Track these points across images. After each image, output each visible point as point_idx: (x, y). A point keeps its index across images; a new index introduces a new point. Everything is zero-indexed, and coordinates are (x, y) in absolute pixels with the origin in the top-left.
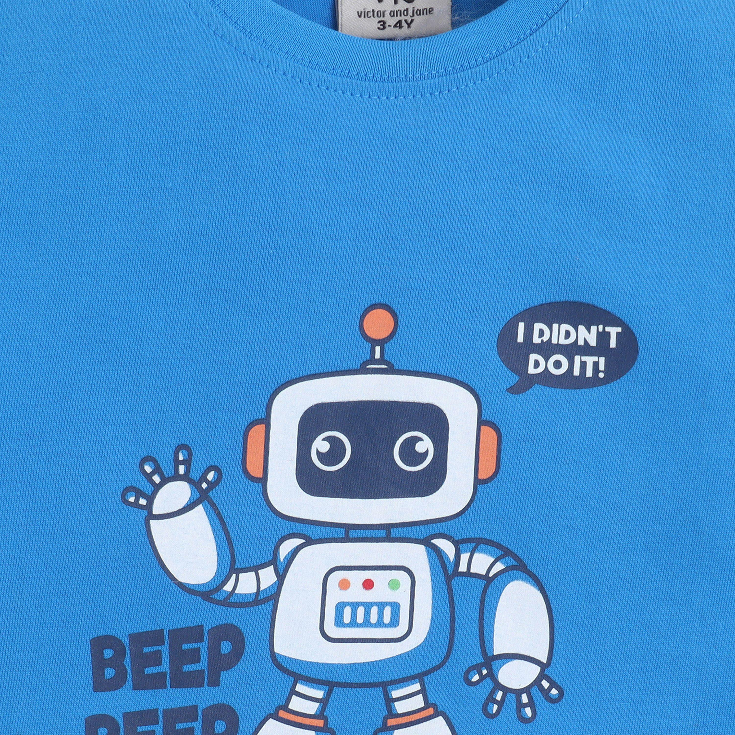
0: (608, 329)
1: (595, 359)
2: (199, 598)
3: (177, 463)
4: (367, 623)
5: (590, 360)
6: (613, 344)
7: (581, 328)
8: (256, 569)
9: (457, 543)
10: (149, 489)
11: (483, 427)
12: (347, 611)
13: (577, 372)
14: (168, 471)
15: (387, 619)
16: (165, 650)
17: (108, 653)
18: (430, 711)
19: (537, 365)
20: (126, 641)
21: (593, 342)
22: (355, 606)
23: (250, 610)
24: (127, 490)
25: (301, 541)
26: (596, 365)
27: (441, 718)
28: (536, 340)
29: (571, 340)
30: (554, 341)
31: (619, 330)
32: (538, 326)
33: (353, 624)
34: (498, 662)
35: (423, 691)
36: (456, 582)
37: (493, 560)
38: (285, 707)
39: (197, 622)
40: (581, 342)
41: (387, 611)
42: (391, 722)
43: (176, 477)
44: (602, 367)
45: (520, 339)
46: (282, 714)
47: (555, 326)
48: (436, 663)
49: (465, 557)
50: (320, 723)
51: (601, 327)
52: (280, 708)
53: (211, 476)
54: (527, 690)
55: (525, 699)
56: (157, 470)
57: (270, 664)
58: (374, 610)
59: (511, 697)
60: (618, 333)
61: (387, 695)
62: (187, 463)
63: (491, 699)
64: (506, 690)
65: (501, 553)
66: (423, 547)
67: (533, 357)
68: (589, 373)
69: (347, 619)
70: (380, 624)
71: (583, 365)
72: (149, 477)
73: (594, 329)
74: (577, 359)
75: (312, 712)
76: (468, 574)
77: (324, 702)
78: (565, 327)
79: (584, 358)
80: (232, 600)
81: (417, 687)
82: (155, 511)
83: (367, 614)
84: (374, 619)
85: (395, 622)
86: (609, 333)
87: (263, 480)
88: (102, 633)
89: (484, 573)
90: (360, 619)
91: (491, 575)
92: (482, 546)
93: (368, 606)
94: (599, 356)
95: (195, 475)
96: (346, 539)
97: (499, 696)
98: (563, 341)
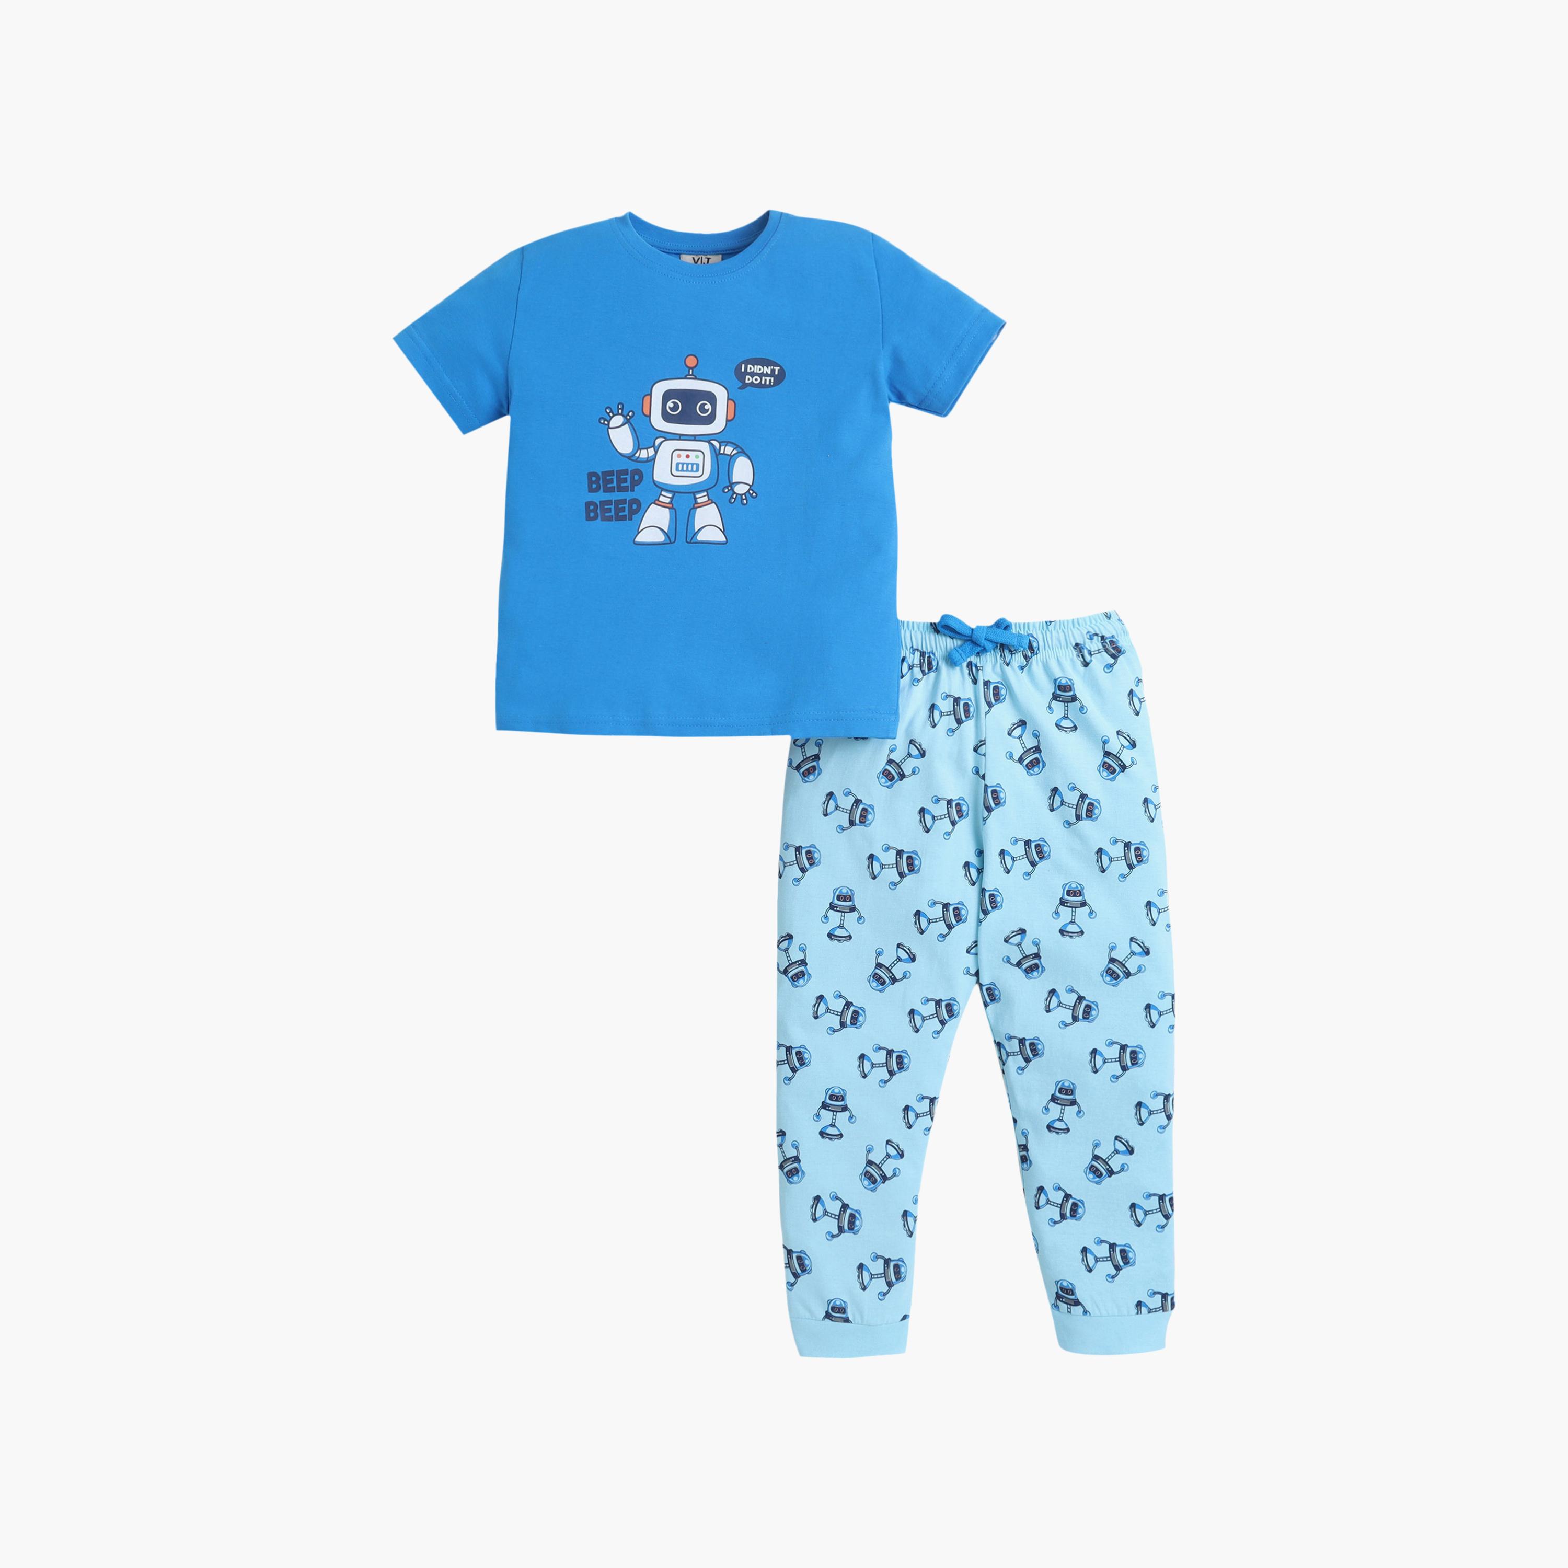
0: (775, 368)
1: (770, 378)
2: (626, 459)
3: (619, 409)
4: (687, 470)
5: (768, 379)
6: (776, 373)
7: (765, 367)
8: (647, 449)
9: (720, 443)
10: (608, 418)
11: (729, 401)
12: (680, 466)
13: (763, 382)
14: (615, 412)
15: (695, 469)
16: (615, 478)
17: (594, 479)
18: (710, 502)
19: (749, 379)
20: (600, 474)
21: (769, 373)
22: (683, 464)
23: (645, 464)
24: (600, 419)
25: (663, 439)
26: (770, 380)
27: (714, 504)
28: (749, 371)
29: (761, 371)
30: (755, 371)
31: (779, 368)
32: (749, 366)
33: (682, 470)
34: (735, 485)
35: (707, 495)
36: (719, 457)
37: (732, 449)
38: (658, 500)
39: (627, 468)
40: (765, 372)
41: (695, 466)
42: (696, 506)
43: (618, 414)
44: (772, 381)
45: (743, 370)
46: (657, 502)
47: (756, 366)
48: (713, 485)
49: (722, 448)
50: (671, 506)
51: (772, 367)
52: (656, 500)
53: (630, 414)
54: (744, 494)
55: (744, 497)
56: (611, 411)
57: (653, 484)
58: (690, 466)
59: (739, 496)
60: (779, 370)
61: (695, 496)
62: (622, 409)
63: (732, 497)
64: (737, 494)
65: (735, 447)
66: (707, 444)
67: (748, 377)
68: (768, 383)
69: (680, 468)
70: (692, 471)
71: (766, 380)
72: (608, 414)
73: (769, 368)
74: (763, 378)
75: (668, 502)
76: (724, 454)
77: (672, 498)
78: (759, 367)
79: (766, 378)
80: (639, 460)
81: (705, 494)
82: (611, 426)
83: (687, 467)
84: (690, 469)
85: (697, 470)
86: (775, 370)
87: (649, 416)
88: (592, 471)
89: (729, 453)
90: (685, 469)
91: (732, 454)
92: (729, 444)
93: (688, 464)
94: (771, 377)
95: (625, 414)
96: (680, 439)
97: (735, 496)
98: (758, 372)
